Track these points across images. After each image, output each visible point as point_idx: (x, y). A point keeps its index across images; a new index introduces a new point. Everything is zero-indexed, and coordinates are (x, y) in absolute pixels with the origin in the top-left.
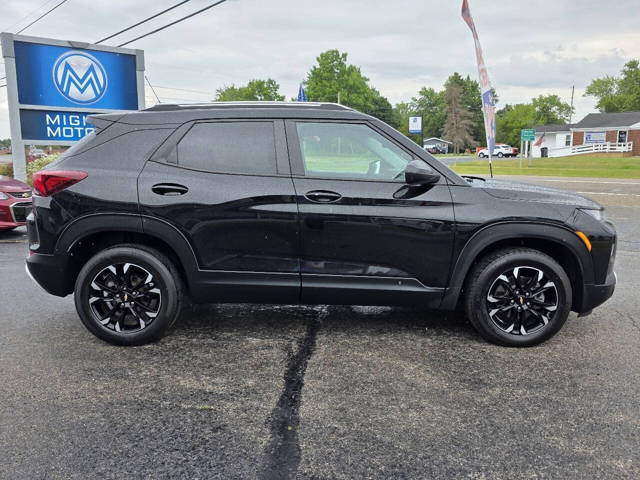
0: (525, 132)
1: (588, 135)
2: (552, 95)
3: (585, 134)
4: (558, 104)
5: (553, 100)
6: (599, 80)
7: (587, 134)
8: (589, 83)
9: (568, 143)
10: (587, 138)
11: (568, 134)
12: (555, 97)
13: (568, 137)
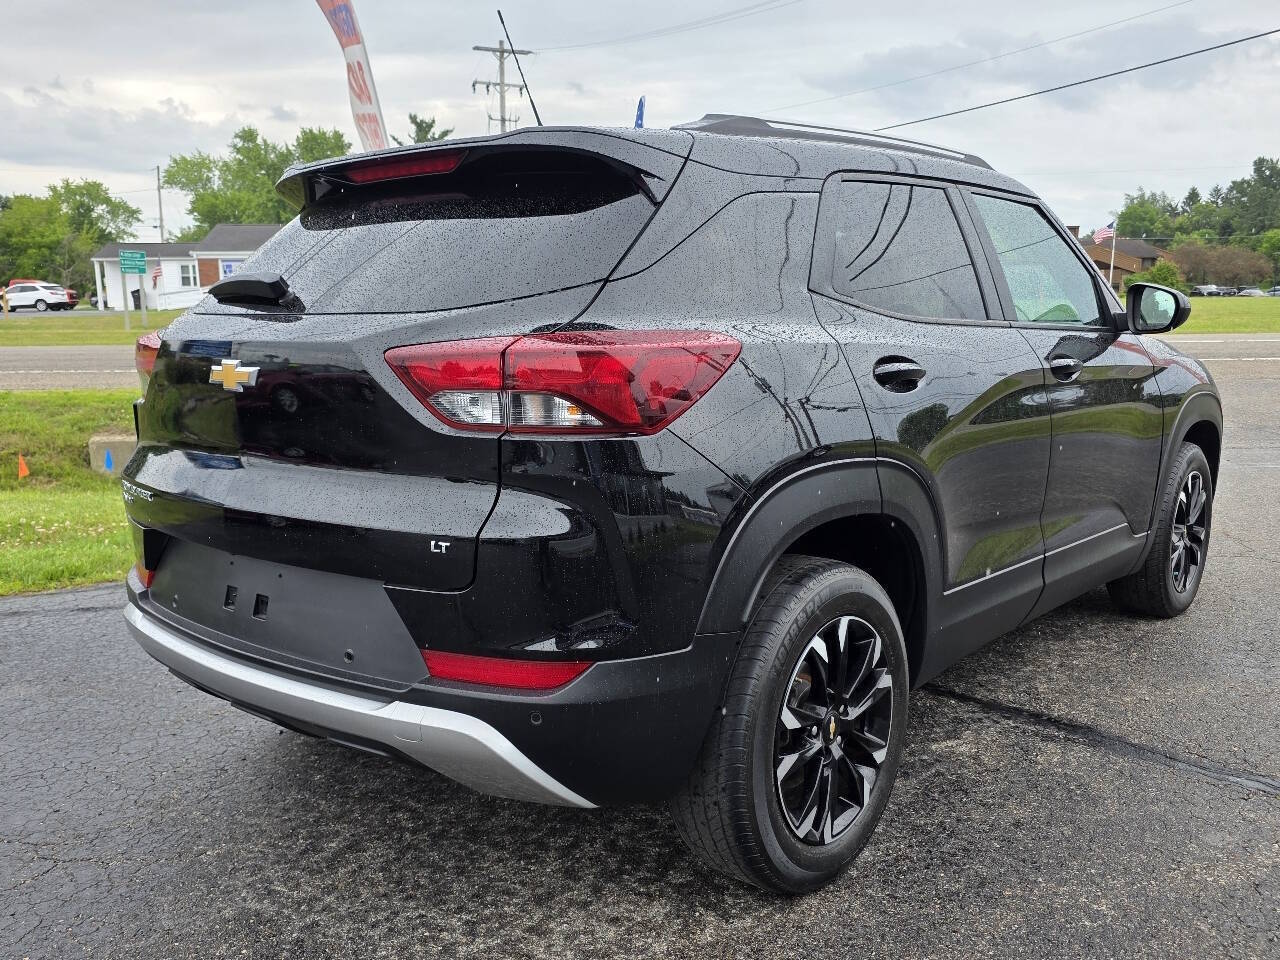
0: (126, 255)
1: (227, 266)
2: (89, 180)
3: (220, 264)
4: (107, 201)
5: (94, 192)
6: (184, 159)
7: (226, 263)
8: (165, 164)
9: (185, 281)
10: (225, 272)
11: (184, 263)
12: (100, 185)
13: (184, 269)
